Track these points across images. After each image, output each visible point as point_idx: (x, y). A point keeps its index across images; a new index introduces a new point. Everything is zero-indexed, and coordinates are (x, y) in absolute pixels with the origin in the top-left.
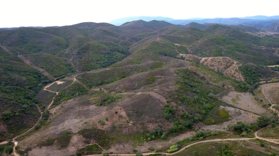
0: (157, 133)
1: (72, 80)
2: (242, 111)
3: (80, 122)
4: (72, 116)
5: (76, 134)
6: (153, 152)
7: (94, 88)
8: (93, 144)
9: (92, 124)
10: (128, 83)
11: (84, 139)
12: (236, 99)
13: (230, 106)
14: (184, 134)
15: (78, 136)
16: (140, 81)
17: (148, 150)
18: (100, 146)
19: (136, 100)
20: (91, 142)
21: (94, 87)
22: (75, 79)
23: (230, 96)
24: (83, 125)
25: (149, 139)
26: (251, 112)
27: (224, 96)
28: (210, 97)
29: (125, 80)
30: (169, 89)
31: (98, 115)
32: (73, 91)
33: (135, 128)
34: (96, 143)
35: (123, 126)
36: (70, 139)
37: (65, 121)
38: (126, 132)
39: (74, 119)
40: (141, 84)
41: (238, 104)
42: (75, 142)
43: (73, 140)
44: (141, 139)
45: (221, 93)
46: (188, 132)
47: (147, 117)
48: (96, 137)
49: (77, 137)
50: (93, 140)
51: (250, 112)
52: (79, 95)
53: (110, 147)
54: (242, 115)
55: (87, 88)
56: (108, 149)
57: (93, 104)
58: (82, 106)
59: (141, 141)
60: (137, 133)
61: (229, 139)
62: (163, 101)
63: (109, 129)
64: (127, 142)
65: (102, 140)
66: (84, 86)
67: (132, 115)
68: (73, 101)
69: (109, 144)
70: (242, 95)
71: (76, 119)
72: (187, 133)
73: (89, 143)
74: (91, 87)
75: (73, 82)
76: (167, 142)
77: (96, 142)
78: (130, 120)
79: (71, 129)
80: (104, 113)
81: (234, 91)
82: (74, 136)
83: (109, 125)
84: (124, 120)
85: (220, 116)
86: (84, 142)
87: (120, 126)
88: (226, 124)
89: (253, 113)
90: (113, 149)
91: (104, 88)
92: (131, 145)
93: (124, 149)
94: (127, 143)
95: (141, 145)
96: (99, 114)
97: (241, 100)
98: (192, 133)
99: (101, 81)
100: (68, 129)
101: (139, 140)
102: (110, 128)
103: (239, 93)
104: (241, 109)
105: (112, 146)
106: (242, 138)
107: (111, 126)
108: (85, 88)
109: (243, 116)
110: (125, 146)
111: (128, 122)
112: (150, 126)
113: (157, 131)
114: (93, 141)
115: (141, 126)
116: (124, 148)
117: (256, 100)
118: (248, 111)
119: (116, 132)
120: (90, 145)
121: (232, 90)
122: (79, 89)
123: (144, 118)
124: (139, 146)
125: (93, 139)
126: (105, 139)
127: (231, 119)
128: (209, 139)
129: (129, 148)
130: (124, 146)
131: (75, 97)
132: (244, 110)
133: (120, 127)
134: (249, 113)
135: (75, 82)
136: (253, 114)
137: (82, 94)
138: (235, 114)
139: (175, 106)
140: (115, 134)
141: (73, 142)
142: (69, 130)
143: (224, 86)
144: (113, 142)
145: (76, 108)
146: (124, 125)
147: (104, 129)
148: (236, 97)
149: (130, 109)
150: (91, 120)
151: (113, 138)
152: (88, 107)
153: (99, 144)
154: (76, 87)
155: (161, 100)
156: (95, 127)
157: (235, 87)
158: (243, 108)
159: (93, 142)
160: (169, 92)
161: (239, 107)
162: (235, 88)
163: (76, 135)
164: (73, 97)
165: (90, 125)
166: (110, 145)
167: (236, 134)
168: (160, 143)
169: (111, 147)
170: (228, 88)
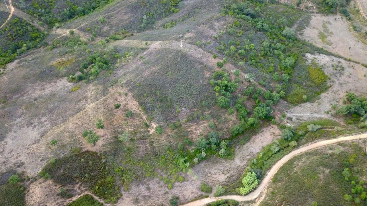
0: (209, 144)
1: (6, 11)
2: (344, 63)
3: (41, 137)
4: (20, 117)
5: (36, 180)
6: (210, 195)
7: (58, 27)
8: (82, 195)
9: (69, 140)
10: (126, 13)
11: (58, 189)
12: (324, 31)
13: (321, 51)
14: (258, 136)
15: (43, 184)
16: (150, 7)
17: (200, 193)
18: (96, 198)
19: (154, 68)
20: (76, 191)
21: (57, 25)
22: (13, 9)
23: (314, 27)
24: (50, 148)
25: (196, 160)
26: (359, 63)
27: (305, 28)
28: (285, 36)
29: (118, 7)
30: (215, 30)
31: (78, 114)
32: (14, 40)
33: (163, 139)
34: (86, 193)
35: (138, 136)
36: (25, 194)
37: (5, 137)
38: (147, 149)
39: (26, 129)
40: (152, 15)
41: (330, 44)
42: (38, 200)
43: (32, 197)
44: (180, 164)
45: (298, 22)
46: (264, 129)
47: (183, 108)
48: (85, 177)
49: (40, 186)
50: (78, 185)
51: (356, 63)
52: (29, 48)
53: (119, 195)
54: (347, 73)
55: (42, 29)
56: (117, 203)
57: (62, 77)
58: (39, 84)
59: (182, 167)
60: (169, 149)
61: (342, 139)
62: (209, 64)
63: (108, 148)
64: (152, 177)
65: (100, 182)
66: (35, 24)
67: (153, 108)
68: (17, 68)
69: (116, 188)
70: (331, 21)
71: (31, 128)
72: (264, 133)
73: (72, 196)
74: (50, 25)
75: (10, 16)
76: (231, 162)
77: (86, 190)
78: (151, 119)
79: (23, 164)
80: (90, 107)
81: (317, 13)
82: (32, 186)
83: (106, 137)
84: (137, 121)
85: (313, 82)
86: (58, 195)
87: (132, 137)
88: (325, 97)
89: (363, 65)
90: (128, 199)
91: (79, 29)
92: (162, 183)
93: (150, 197)
94: (153, 179)
95: (184, 180)
96: (80, 110)
97: (332, 33)
98: (272, 130)
99: (68, 9)
100: (15, 164)
101: (177, 165)
102: (110, 144)
103: (326, 18)
104: (340, 57)
105: (123, 193)
106: (363, 133)
107: (111, 139)
108: (38, 30)
109: (349, 74)
110: (151, 186)
111: (147, 126)
112: (193, 128)
113: (209, 139)
114: (79, 188)
115: (176, 131)
116: (149, 194)
117: (356, 31)
118: (353, 62)
119: (124, 152)
120: (74, 199)
121: (313, 12)
122: (26, 32)
123: (179, 112)
124: (179, 181)
125: (77, 183)
126: (105, 178)
127: (332, 84)
128: (307, 142)
129: (159, 191)
130: (148, 189)
131: (20, 54)
132: (345, 59)
133: (132, 140)
134: (357, 66)
135: (14, 16)
136: (362, 67)
137: (36, 47)
138: (335, 71)
139: (234, 74)
140: (125, 158)
141: (33, 202)
142: (19, 166)
143: (300, 5)
144: (123, 180)
145: (27, 90)
146: (141, 132)
147: (98, 148)
148: (323, 27)
149: (145, 95)
150: (64, 130)
151: (122, 171)
152: (53, 84)
153: (95, 193)
154: (18, 28)
155: (204, 60)
156: (78, 146)
157: (318, 4)
158: (342, 55)
159: (79, 191)
160: (216, 38)
161: (334, 51)
162: (318, 8)
163: (38, 182)
164: (15, 54)
165: (64, 146)
166: (119, 188)
167: (350, 123)
168: (218, 166)
169: (121, 195)
170: (307, 8)
